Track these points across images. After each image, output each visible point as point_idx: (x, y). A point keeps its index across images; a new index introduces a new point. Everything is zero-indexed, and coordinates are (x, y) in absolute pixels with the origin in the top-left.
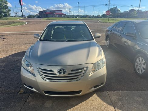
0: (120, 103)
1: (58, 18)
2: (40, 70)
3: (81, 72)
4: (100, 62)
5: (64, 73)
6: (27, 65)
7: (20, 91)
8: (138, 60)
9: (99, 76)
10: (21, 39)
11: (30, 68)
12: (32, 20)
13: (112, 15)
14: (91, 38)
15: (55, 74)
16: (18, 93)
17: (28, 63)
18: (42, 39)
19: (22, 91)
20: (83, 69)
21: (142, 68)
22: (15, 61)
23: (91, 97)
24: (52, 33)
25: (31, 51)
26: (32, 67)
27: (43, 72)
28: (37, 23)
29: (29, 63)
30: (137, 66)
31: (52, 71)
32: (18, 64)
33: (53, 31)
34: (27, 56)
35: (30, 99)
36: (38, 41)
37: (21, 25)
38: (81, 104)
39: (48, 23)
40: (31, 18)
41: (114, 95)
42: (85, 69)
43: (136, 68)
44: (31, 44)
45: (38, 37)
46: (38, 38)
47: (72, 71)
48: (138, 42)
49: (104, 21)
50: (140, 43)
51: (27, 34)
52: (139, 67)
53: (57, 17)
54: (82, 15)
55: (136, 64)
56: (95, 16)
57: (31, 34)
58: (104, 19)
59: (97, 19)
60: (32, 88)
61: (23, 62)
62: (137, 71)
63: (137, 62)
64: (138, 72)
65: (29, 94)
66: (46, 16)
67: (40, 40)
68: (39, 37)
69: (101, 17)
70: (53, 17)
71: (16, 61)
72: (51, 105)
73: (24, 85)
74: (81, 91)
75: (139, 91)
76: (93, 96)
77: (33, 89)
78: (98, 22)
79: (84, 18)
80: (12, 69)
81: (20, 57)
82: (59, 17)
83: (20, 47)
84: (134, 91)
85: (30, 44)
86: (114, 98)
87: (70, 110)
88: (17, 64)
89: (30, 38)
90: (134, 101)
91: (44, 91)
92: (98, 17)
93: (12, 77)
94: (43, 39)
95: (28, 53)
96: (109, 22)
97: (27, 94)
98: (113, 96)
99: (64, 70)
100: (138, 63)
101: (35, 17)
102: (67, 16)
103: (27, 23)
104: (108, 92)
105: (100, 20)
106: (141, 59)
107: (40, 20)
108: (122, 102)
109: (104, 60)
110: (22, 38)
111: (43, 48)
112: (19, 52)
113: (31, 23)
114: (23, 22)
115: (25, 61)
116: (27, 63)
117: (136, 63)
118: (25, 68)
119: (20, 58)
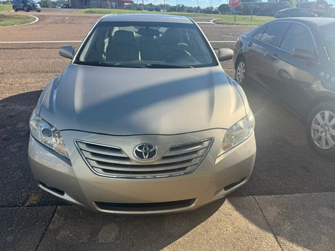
0: (287, 227)
1: (114, 10)
2: (83, 147)
3: (195, 152)
4: (241, 124)
5: (152, 155)
6: (47, 132)
7: (28, 197)
8: (318, 116)
9: (239, 161)
10: (25, 61)
11: (54, 140)
12: (51, 13)
13: (242, 7)
14: (211, 61)
15: (127, 159)
16: (23, 204)
17: (48, 127)
18: (82, 59)
19: (34, 199)
20: (200, 143)
21: (329, 136)
22: (11, 117)
23: (217, 212)
24: (106, 45)
25: (55, 91)
26: (59, 137)
27: (93, 154)
28: (63, 20)
29: (52, 126)
30: (314, 130)
31: (119, 151)
32: (20, 125)
33: (107, 41)
34: (45, 108)
35: (57, 221)
36: (71, 66)
37: (21, 23)
38: (192, 231)
39: (90, 21)
40: (47, 7)
41: (271, 205)
42: (206, 144)
43: (313, 135)
44: (51, 72)
45: (71, 55)
46: (72, 58)
47: (172, 149)
48: (322, 74)
49: (223, 21)
50: (328, 76)
51: (38, 47)
52: (322, 132)
53: (112, 7)
54: (172, 5)
55: (314, 126)
56: (201, 8)
57: (51, 47)
58: (223, 16)
59: (206, 16)
60: (62, 193)
61: (32, 123)
62: (316, 142)
63: (316, 120)
64: (318, 145)
65: (54, 207)
66: (86, 5)
67: (78, 62)
68: (74, 54)
69: (216, 12)
70: (101, 8)
71: (13, 116)
72: (117, 238)
73: (40, 186)
74: (194, 200)
75: (327, 193)
76: (221, 208)
77: (66, 197)
78: (211, 22)
79: (177, 13)
80: (5, 139)
81: (24, 105)
82: (116, 8)
83: (24, 82)
84: (315, 194)
85: (47, 72)
86: (272, 212)
87: (165, 249)
88: (17, 123)
89: (47, 58)
90: (320, 219)
91: (96, 202)
92: (209, 11)
93: (5, 159)
94: (85, 59)
95: (45, 99)
96: (236, 22)
97: (48, 208)
98: (269, 208)
99: (151, 147)
100: (319, 124)
101: (56, 4)
102: (136, 5)
103: (37, 19)
104: (257, 197)
105: (214, 18)
106: (327, 113)
107: (71, 14)
108: (292, 223)
109: (252, 118)
110: (26, 58)
111: (87, 85)
112: (22, 92)
113: (48, 21)
114: (29, 18)
115: (38, 121)
116: (44, 126)
117: (313, 124)
118: (40, 140)
119: (24, 108)
